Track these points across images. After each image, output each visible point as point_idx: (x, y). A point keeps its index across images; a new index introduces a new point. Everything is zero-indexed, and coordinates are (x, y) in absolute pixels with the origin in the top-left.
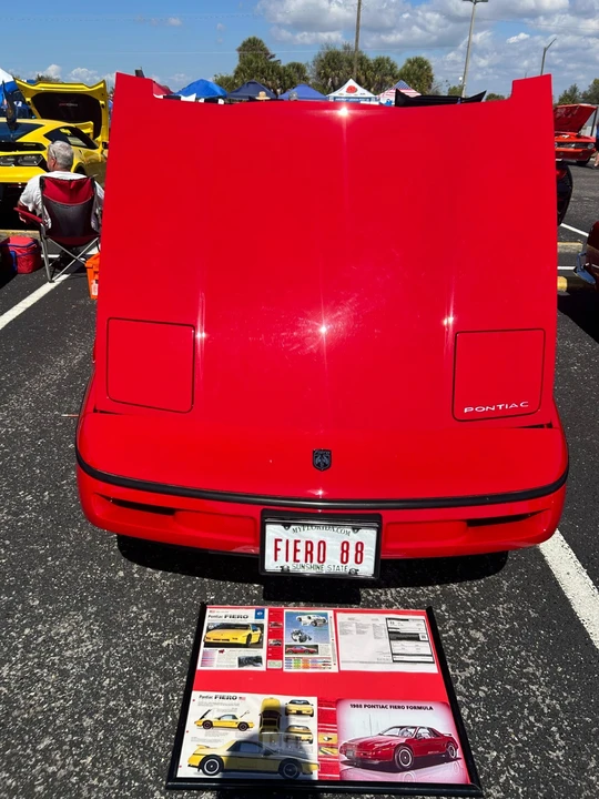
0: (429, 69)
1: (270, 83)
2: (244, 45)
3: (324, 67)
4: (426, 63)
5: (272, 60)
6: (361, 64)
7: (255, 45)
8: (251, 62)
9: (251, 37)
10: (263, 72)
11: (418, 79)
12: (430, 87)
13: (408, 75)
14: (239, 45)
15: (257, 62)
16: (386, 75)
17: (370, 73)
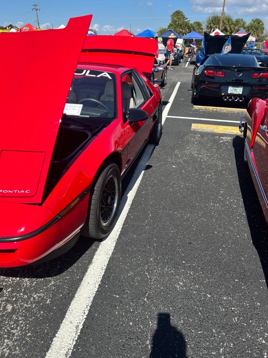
0: (263, 24)
1: (184, 31)
2: (174, 14)
3: (210, 24)
4: (261, 21)
5: (186, 20)
6: (228, 22)
7: (179, 13)
8: (176, 21)
9: (177, 10)
10: (181, 26)
11: (257, 29)
12: (262, 33)
13: (251, 27)
14: (172, 14)
15: (179, 21)
16: (241, 27)
17: (232, 26)
